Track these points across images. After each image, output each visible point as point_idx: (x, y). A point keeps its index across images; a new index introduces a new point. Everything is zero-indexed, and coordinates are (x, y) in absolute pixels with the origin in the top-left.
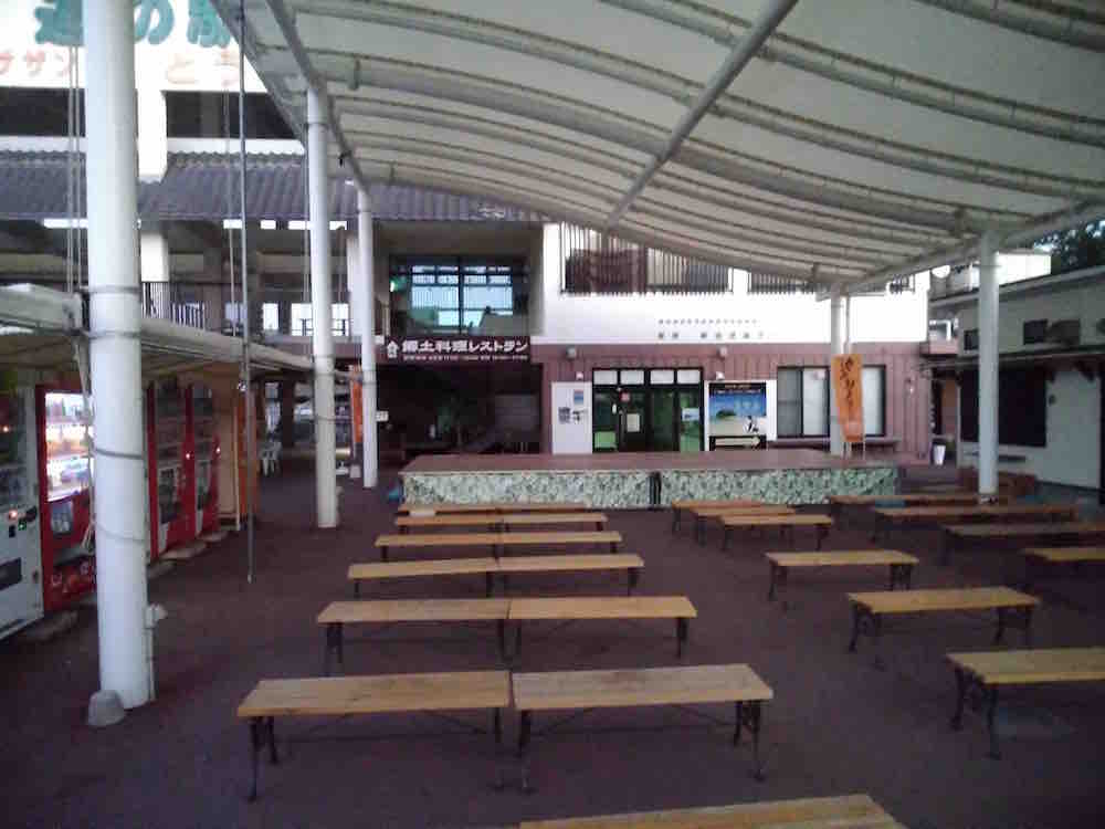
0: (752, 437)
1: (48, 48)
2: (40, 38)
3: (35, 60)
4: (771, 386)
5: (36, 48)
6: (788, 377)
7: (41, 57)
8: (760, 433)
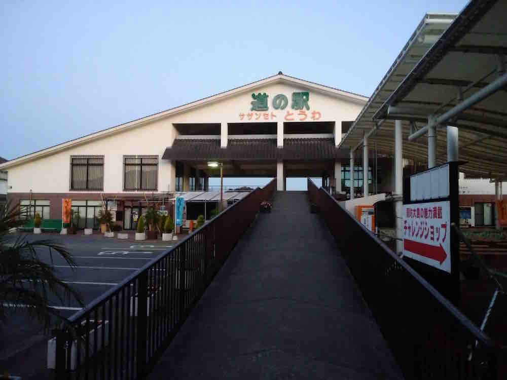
0: (466, 225)
1: (254, 112)
2: (252, 109)
3: (250, 115)
4: (473, 209)
5: (250, 112)
6: (479, 206)
7: (252, 115)
8: (469, 224)
